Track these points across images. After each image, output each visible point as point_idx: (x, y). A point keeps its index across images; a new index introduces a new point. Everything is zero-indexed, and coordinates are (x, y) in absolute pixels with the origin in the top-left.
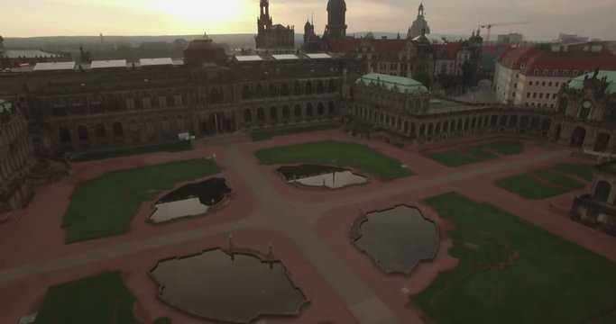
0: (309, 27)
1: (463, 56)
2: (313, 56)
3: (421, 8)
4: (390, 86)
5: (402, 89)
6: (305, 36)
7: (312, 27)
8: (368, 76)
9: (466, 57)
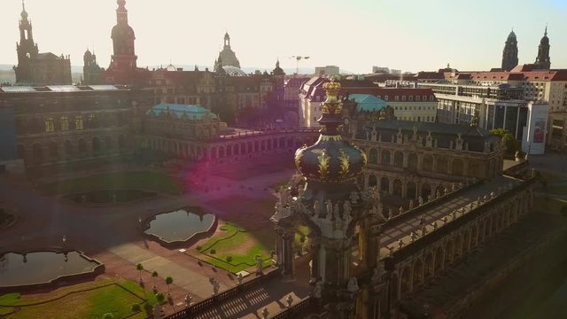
0: (89, 58)
1: (267, 87)
2: (96, 88)
3: (227, 37)
4: (179, 115)
5: (191, 117)
6: (85, 68)
7: (94, 57)
8: (159, 106)
9: (269, 88)
